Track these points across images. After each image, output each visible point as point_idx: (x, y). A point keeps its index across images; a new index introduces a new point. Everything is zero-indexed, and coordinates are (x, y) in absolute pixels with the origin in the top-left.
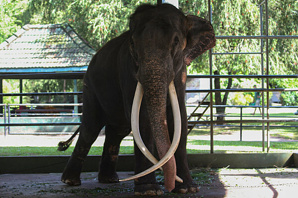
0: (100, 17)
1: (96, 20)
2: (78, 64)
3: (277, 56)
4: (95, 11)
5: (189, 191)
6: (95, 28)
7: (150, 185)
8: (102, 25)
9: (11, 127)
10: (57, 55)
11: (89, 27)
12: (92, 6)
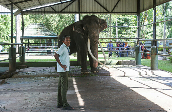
0: (53, 21)
1: (52, 22)
2: (47, 35)
3: (105, 33)
4: (52, 20)
5: (97, 72)
6: (52, 25)
7: (86, 70)
8: (54, 24)
9: (30, 53)
10: (41, 32)
11: (50, 24)
12: (51, 18)
